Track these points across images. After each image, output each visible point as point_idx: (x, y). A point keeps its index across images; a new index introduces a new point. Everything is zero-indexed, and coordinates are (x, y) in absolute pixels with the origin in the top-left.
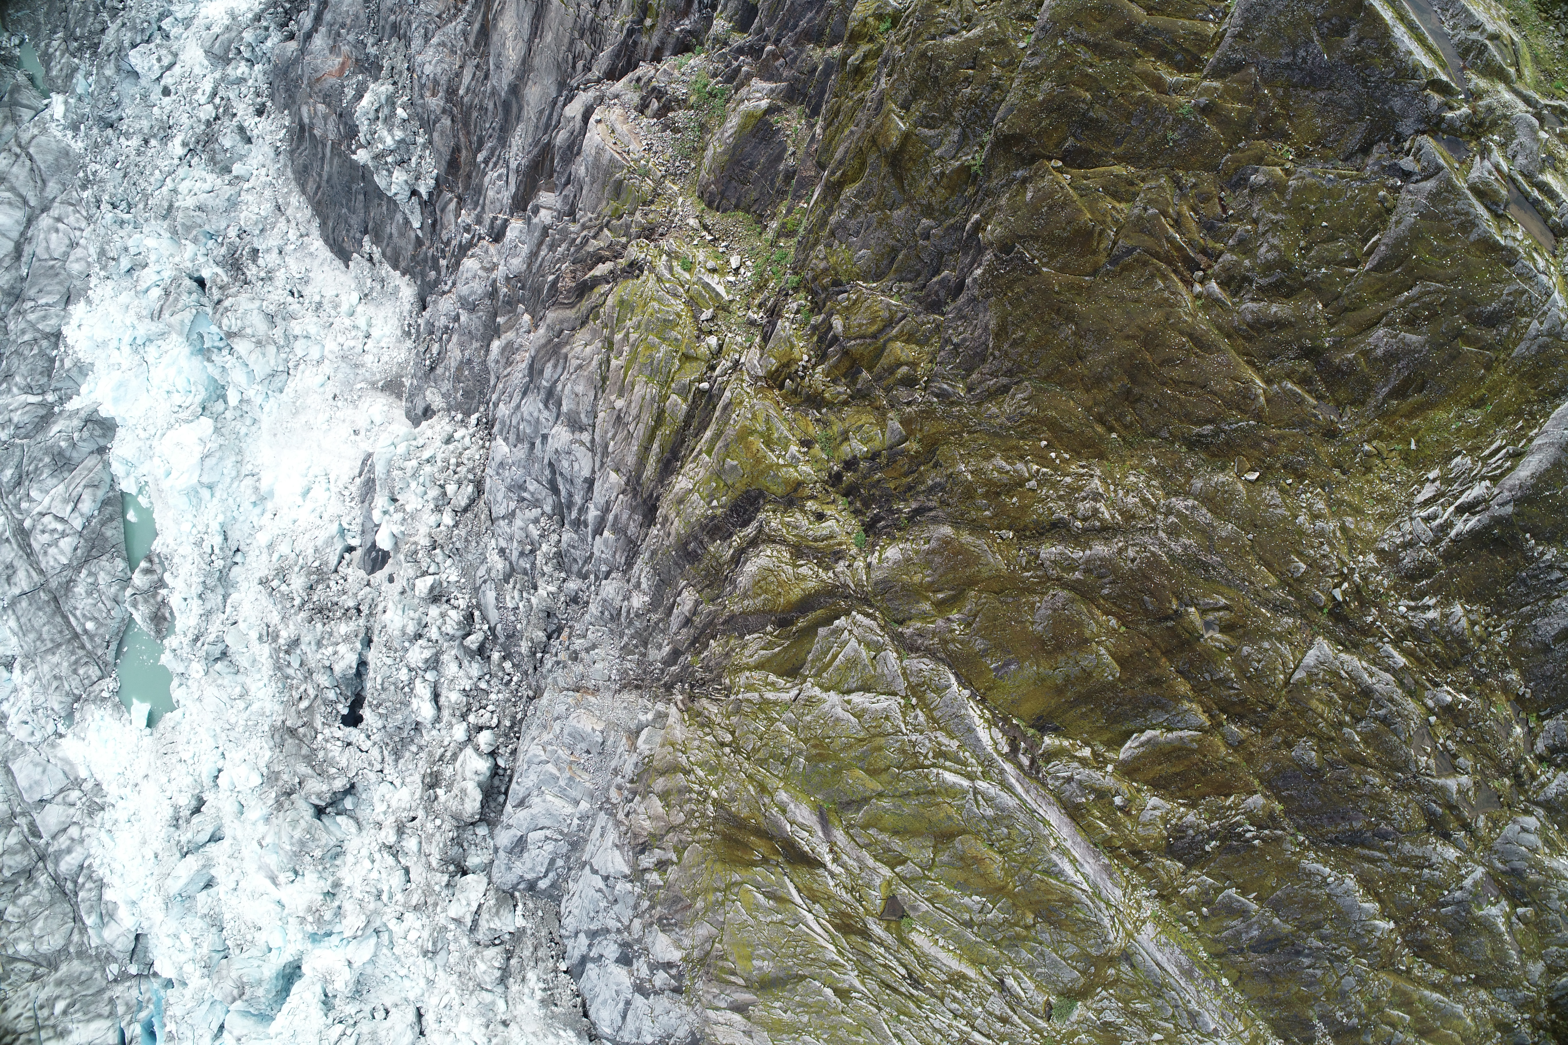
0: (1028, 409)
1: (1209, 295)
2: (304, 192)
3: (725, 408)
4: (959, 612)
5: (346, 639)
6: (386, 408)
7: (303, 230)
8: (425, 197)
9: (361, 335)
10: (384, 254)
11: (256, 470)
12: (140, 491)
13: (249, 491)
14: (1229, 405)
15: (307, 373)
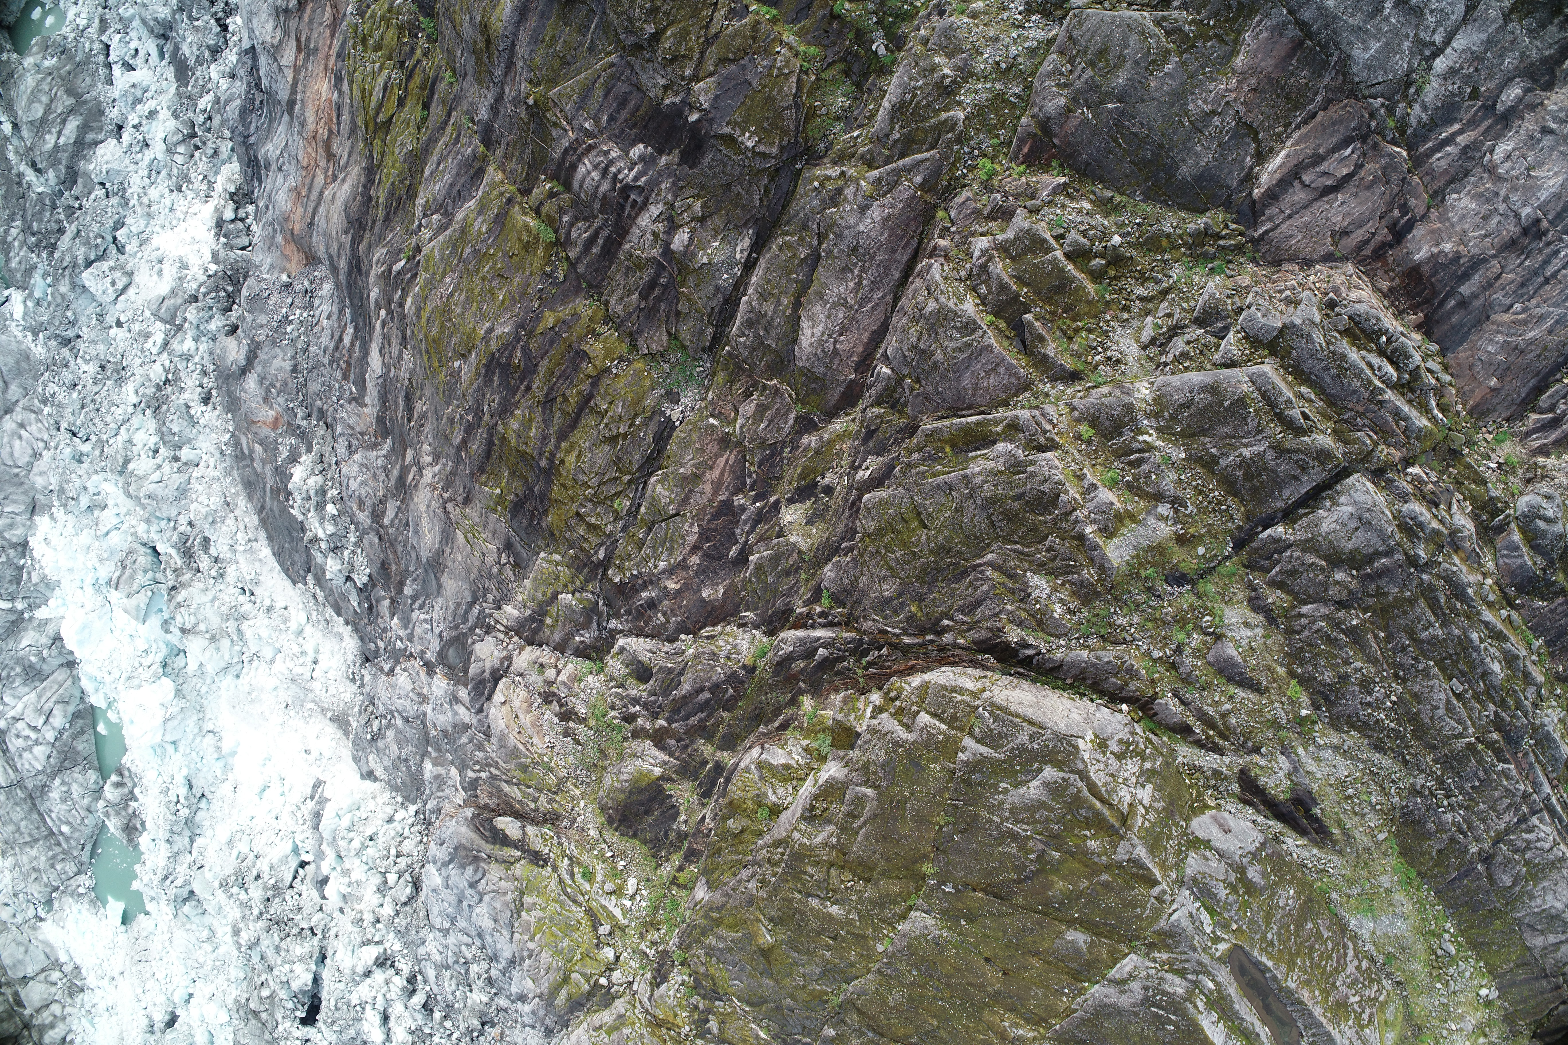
5: (301, 959)
8: (360, 585)
9: (309, 659)
10: (326, 600)
11: (216, 730)
12: (109, 707)
13: (211, 749)
15: (261, 670)
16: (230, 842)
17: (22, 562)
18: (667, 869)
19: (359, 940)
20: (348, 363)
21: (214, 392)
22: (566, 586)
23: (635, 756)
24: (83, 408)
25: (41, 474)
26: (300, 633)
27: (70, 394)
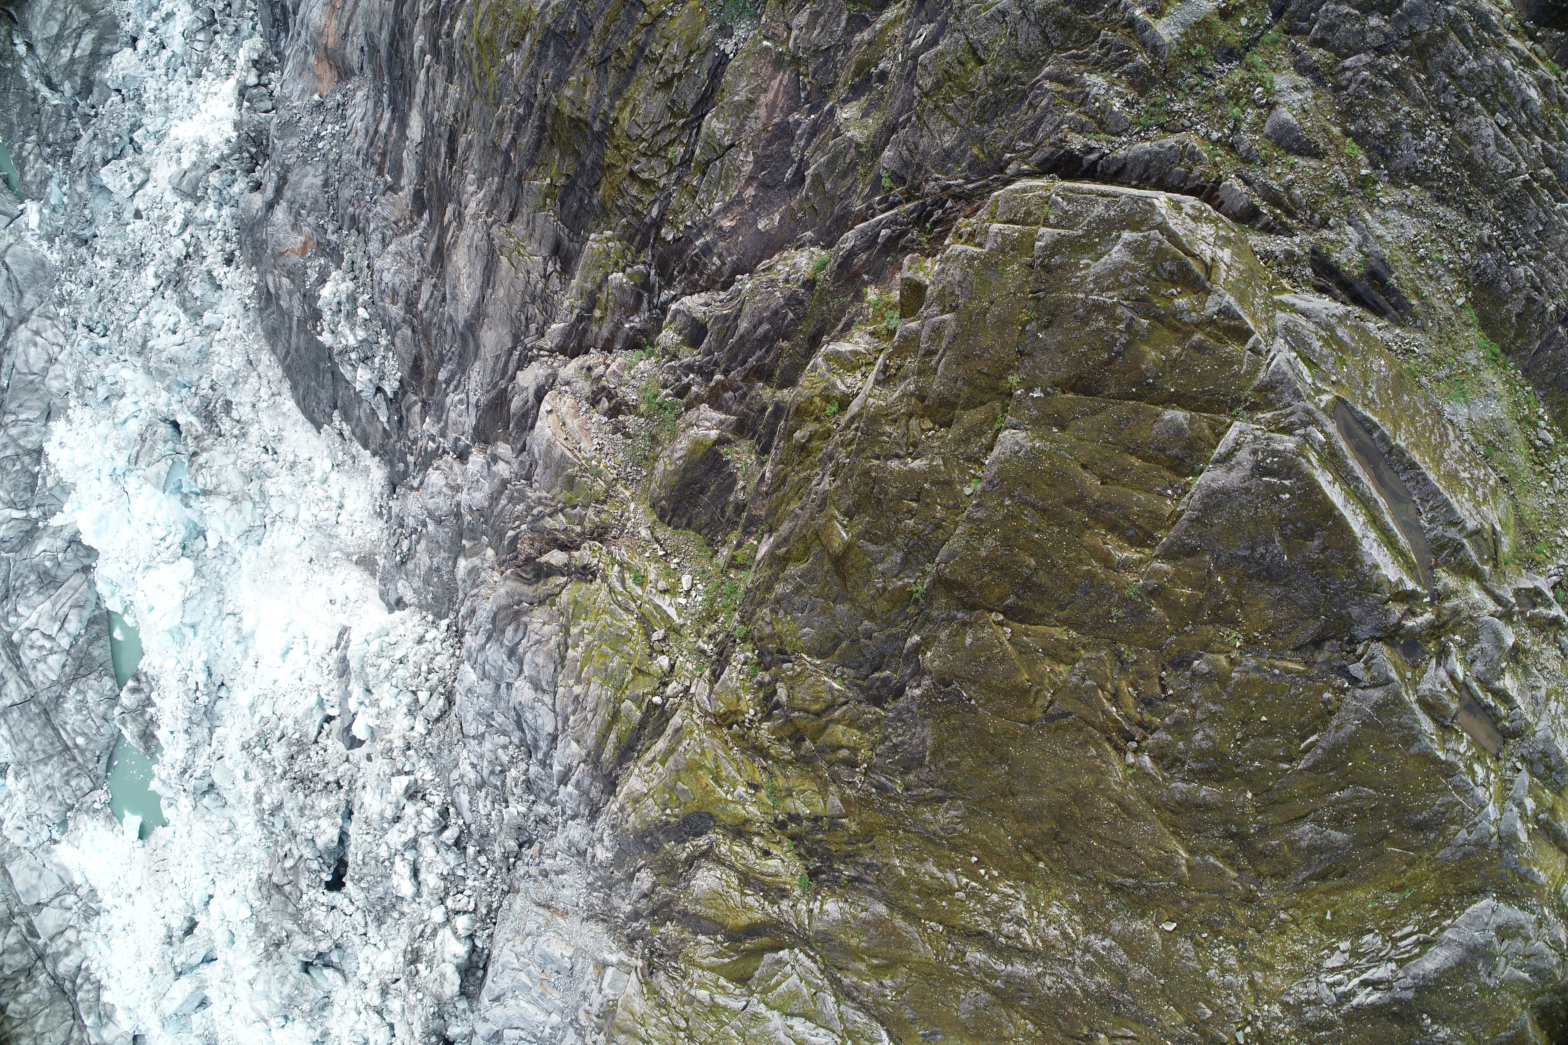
0: (960, 827)
1: (1140, 768)
2: (274, 351)
3: (677, 731)
4: (892, 978)
5: (327, 814)
6: (360, 585)
7: (274, 390)
8: (390, 395)
9: (334, 505)
10: (353, 432)
11: (237, 611)
12: (126, 610)
13: (231, 631)
14: (1152, 867)
15: (284, 530)
16: (252, 707)
17: (37, 469)
18: (725, 552)
19: (388, 771)
20: (383, 155)
21: (237, 253)
22: (616, 264)
23: (691, 425)
24: (100, 301)
25: (56, 377)
26: (325, 481)
27: (87, 292)
